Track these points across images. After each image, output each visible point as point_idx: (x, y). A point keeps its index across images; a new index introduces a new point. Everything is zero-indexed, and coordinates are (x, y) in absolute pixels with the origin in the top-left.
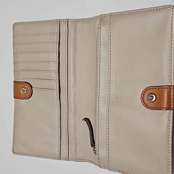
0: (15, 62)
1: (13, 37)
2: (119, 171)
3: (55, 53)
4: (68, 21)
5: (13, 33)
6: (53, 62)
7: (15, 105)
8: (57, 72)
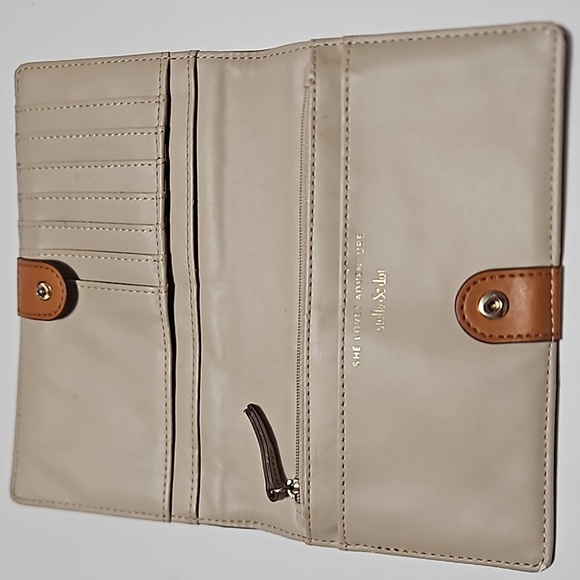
0: (22, 196)
1: (17, 112)
2: (380, 548)
3: (154, 165)
4: (196, 57)
5: (17, 97)
6: (145, 196)
7: (21, 338)
8: (160, 228)
